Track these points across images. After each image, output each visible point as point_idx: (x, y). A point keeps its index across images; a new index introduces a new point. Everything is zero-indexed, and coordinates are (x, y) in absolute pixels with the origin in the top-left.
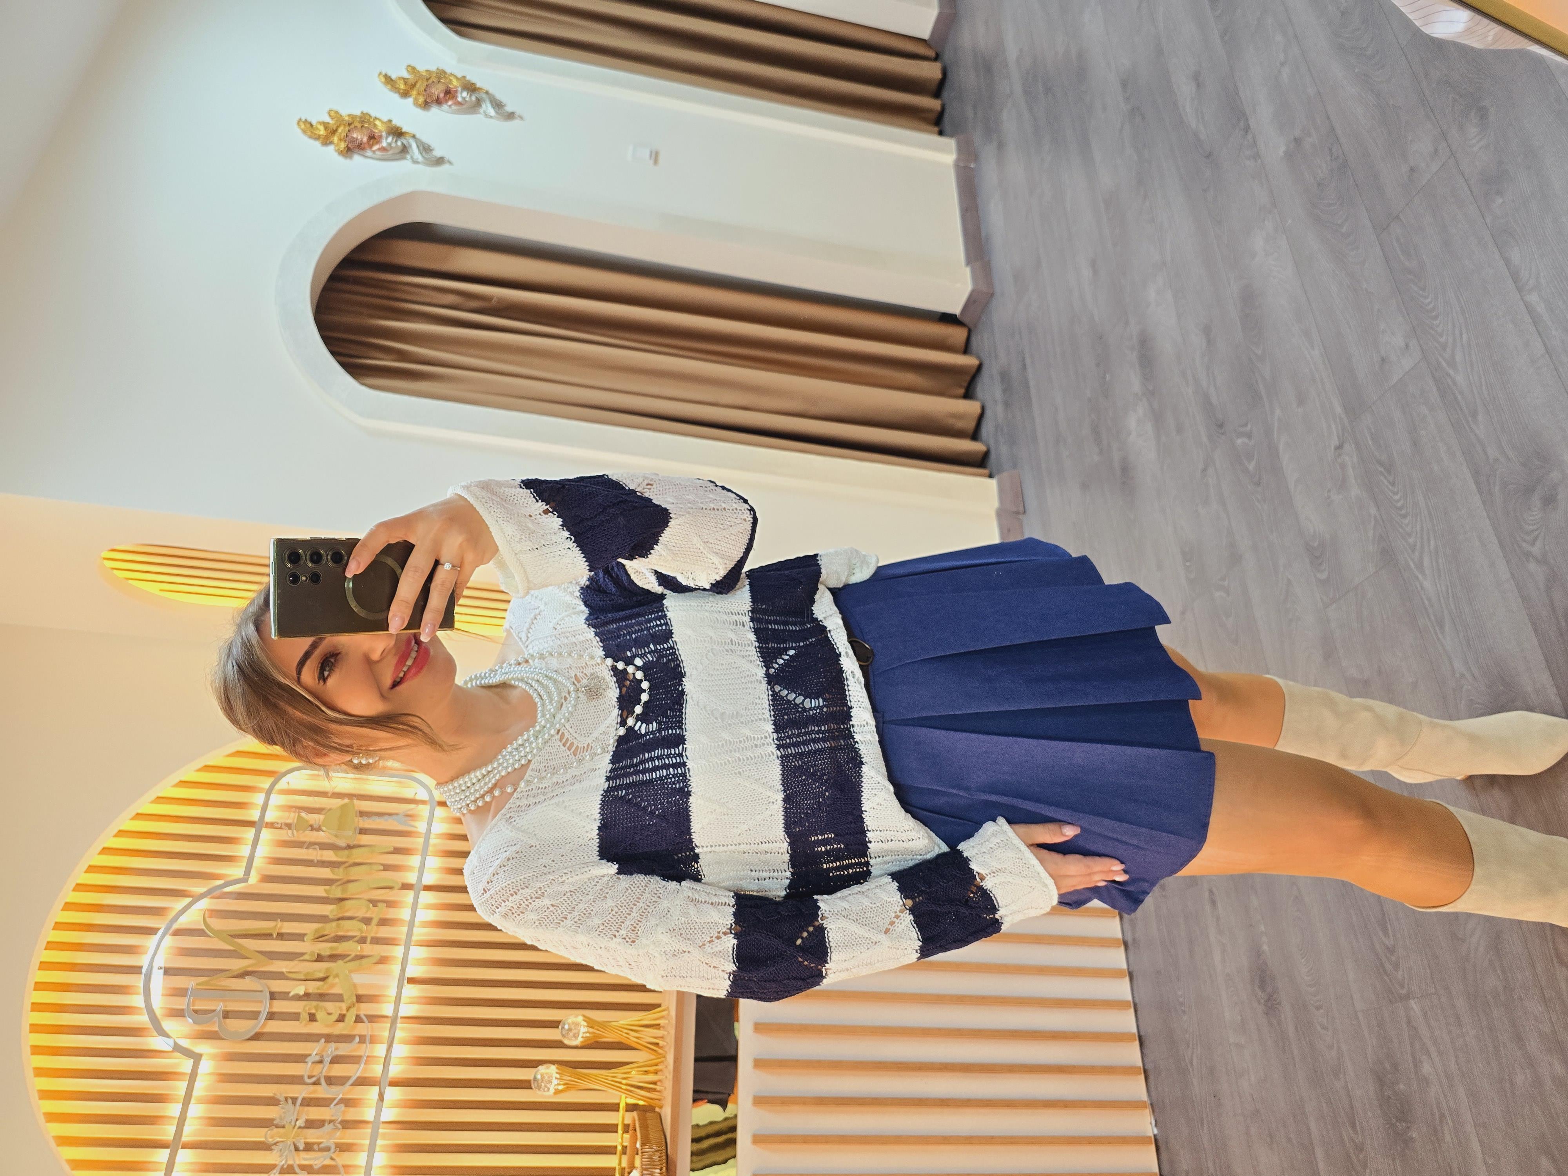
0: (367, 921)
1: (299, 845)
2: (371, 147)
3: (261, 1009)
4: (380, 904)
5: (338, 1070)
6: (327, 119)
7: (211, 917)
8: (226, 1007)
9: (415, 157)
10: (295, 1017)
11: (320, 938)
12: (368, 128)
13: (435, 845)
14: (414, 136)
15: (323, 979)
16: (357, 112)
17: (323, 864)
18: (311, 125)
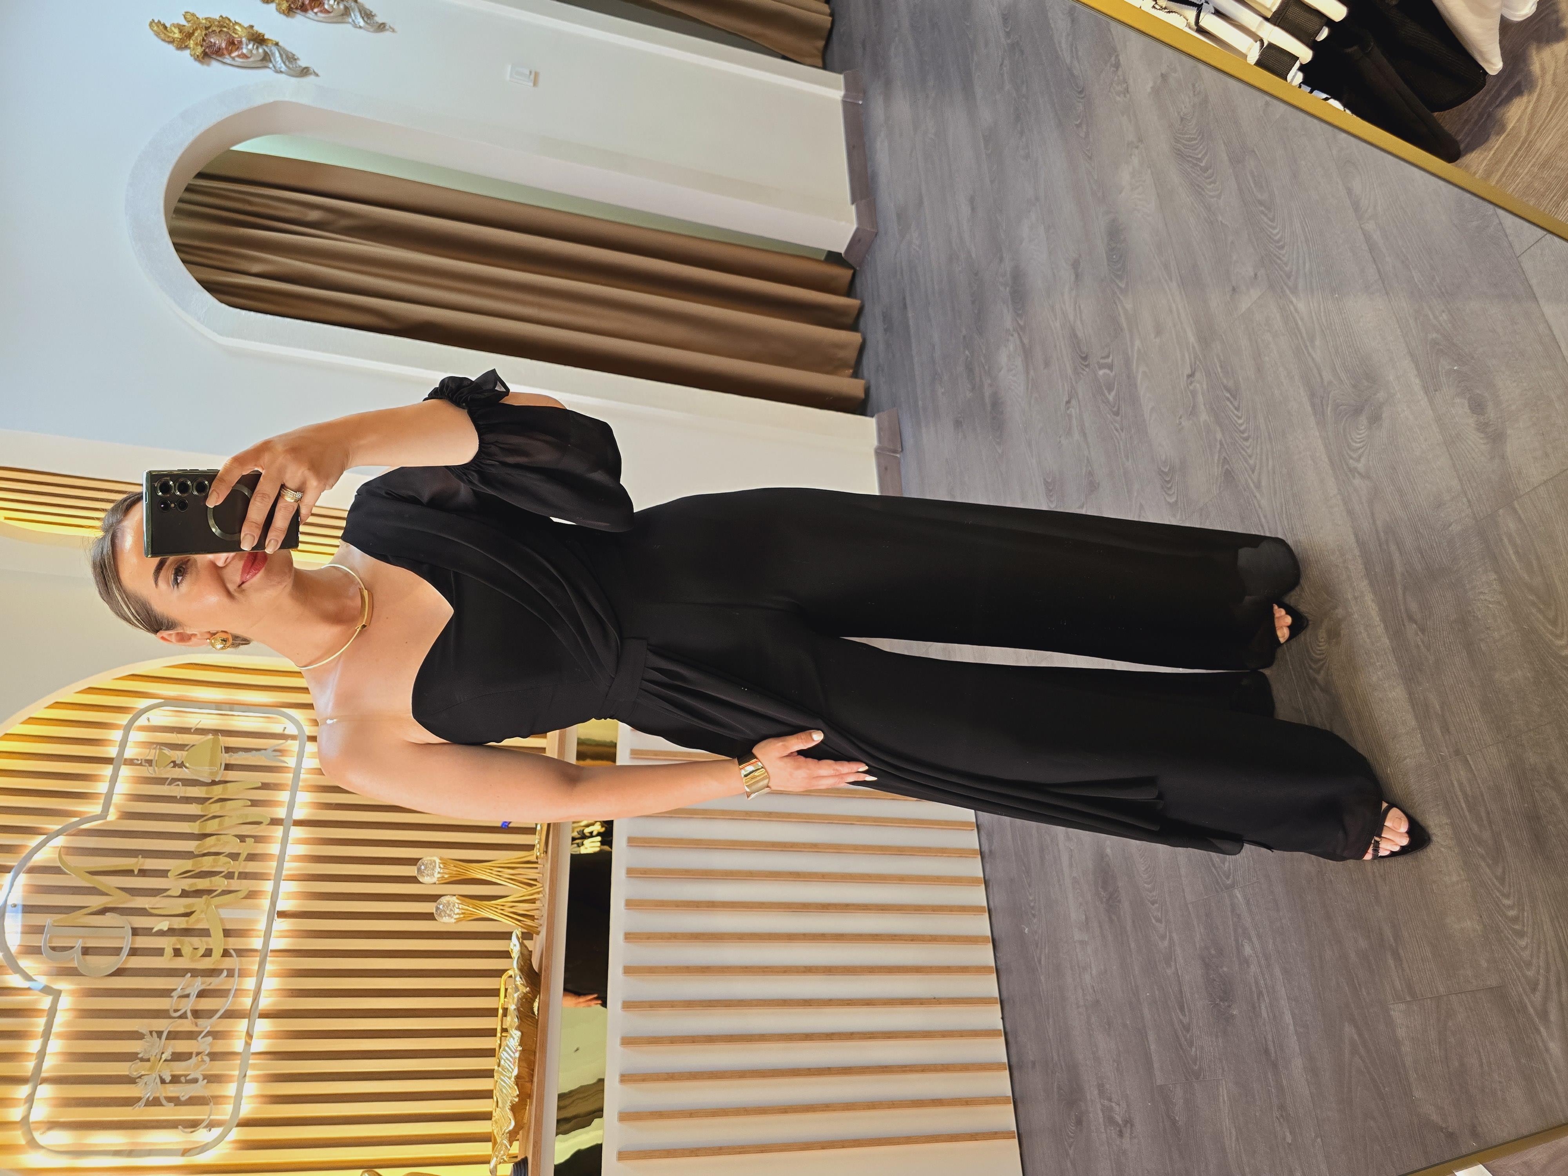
0: (234, 856)
1: (161, 781)
2: (230, 53)
3: (124, 946)
4: (247, 839)
5: (206, 1004)
6: (183, 22)
7: (67, 854)
8: (85, 943)
9: (278, 66)
10: (159, 952)
11: (185, 874)
12: (227, 33)
13: (305, 780)
14: (277, 44)
15: (187, 915)
16: (217, 17)
17: (187, 800)
18: (165, 28)
